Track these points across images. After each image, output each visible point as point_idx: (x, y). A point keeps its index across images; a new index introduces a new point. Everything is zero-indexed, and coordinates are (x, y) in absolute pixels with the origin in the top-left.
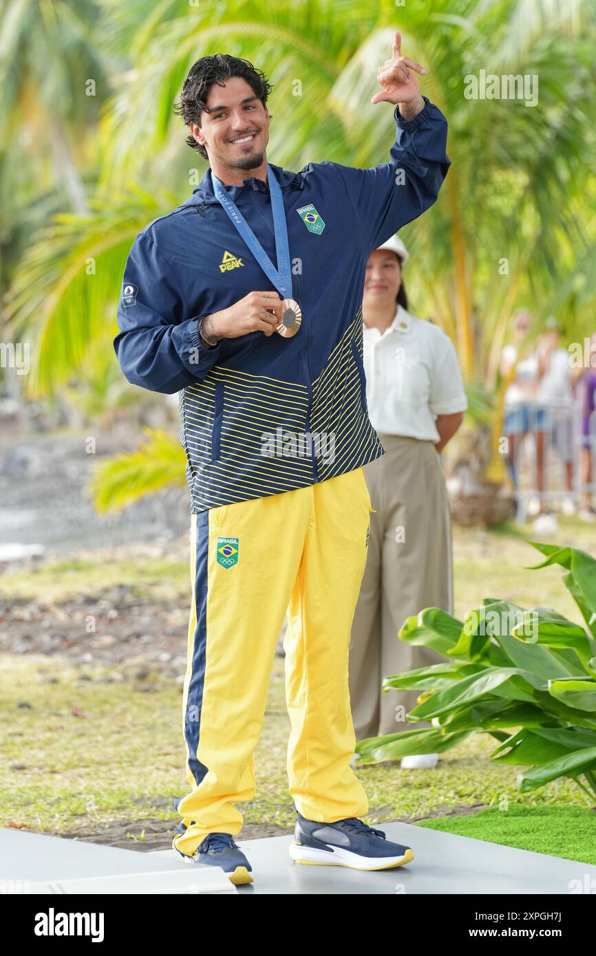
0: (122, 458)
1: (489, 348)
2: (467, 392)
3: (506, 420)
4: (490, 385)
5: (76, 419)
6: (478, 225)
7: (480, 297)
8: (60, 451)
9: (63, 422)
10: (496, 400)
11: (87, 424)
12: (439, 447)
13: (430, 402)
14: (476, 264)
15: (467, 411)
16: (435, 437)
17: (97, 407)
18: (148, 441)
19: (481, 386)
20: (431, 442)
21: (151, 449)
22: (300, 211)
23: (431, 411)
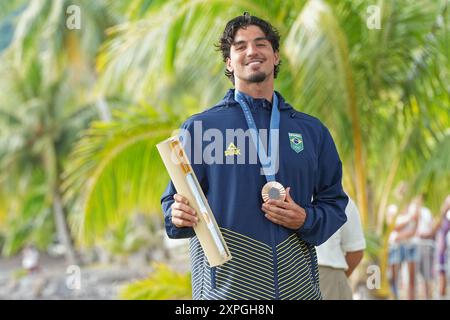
0: (137, 282)
1: (378, 207)
2: (366, 237)
3: (390, 255)
4: (379, 232)
5: (104, 257)
6: (370, 126)
7: (371, 174)
8: (93, 279)
9: (96, 259)
10: (383, 241)
11: (111, 260)
12: (348, 273)
13: (341, 244)
14: (369, 152)
15: (366, 250)
16: (346, 266)
17: (118, 249)
18: (154, 271)
19: (373, 232)
20: (342, 269)
21: (157, 276)
22: (290, 135)
23: (343, 250)
